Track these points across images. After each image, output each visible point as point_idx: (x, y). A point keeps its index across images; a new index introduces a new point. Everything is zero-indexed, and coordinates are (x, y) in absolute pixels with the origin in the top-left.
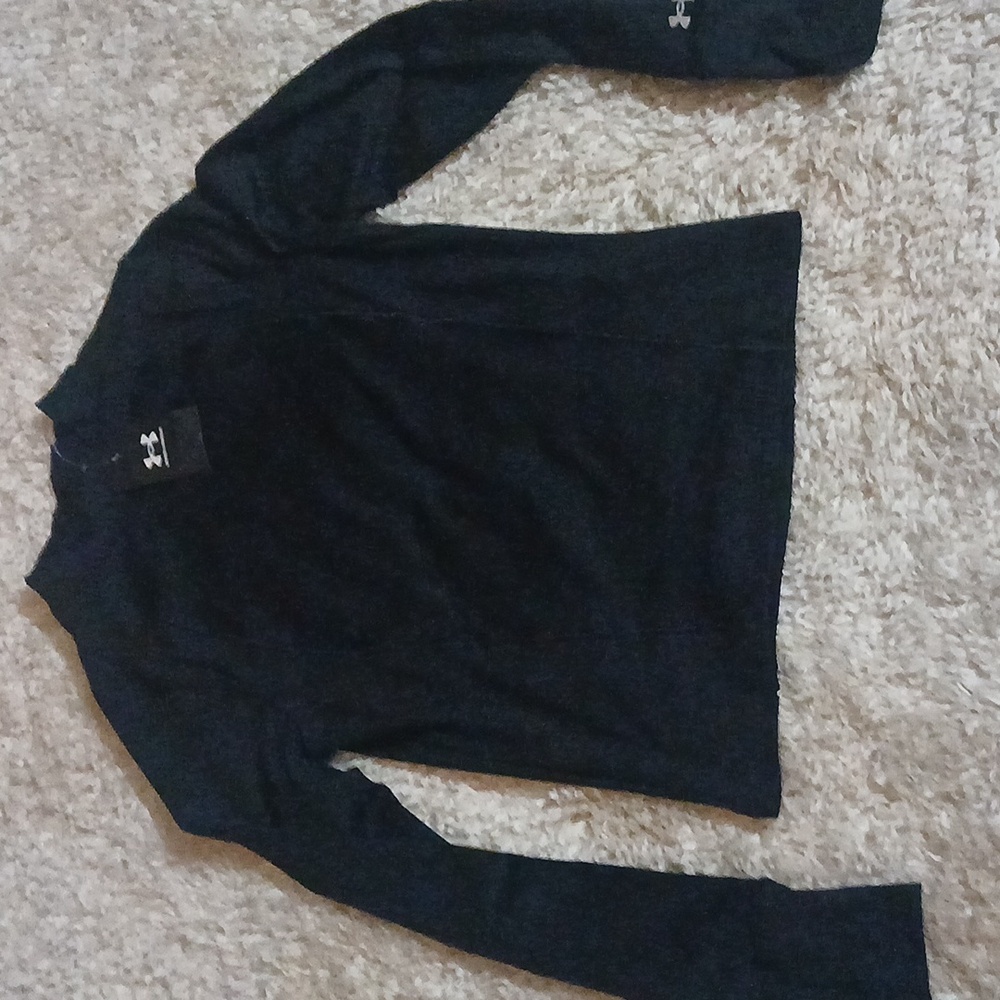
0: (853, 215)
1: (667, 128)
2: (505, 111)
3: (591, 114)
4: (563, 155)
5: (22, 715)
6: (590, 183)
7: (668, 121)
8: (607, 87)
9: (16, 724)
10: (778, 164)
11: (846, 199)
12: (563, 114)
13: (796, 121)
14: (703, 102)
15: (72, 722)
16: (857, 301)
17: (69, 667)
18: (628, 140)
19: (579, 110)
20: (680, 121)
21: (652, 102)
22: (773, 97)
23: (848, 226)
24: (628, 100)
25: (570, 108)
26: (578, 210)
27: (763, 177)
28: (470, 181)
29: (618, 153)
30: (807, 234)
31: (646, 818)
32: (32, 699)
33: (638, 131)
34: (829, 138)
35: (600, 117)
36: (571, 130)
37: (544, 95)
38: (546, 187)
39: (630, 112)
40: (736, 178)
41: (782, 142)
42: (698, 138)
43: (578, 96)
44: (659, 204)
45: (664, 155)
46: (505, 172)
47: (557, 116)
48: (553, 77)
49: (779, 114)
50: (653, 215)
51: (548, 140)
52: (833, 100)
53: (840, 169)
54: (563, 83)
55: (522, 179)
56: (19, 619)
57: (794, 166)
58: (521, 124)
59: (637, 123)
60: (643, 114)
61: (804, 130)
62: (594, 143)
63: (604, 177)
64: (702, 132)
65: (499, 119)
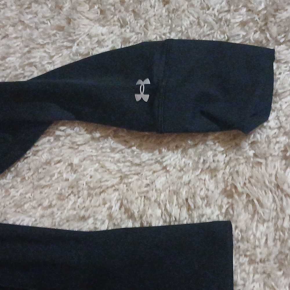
0: (264, 221)
1: (137, 161)
2: (33, 149)
3: (88, 150)
4: (72, 177)
6: (89, 195)
7: (138, 156)
8: (98, 135)
10: (211, 185)
11: (260, 211)
12: (70, 150)
13: (221, 158)
14: (159, 145)
16: (273, 280)
18: (112, 167)
19: (81, 148)
20: (146, 156)
21: (126, 143)
22: (204, 142)
23: (262, 228)
24: (111, 142)
25: (74, 147)
26: (82, 213)
27: (202, 193)
28: (13, 192)
29: (106, 176)
30: (236, 233)
33: (118, 161)
34: (244, 169)
35: (94, 153)
36: (76, 161)
37: (57, 138)
38: (61, 197)
39: (113, 150)
40: (184, 193)
41: (213, 171)
42: (158, 167)
43: (79, 139)
44: (135, 209)
45: (136, 177)
46: (35, 188)
47: (66, 152)
48: (62, 128)
49: (210, 153)
50: (131, 216)
51: (61, 166)
52: (246, 145)
53: (257, 192)
54: (69, 131)
55: (46, 190)
57: (222, 186)
58: (45, 156)
59: (117, 156)
60: (121, 151)
61: (227, 164)
62: (91, 169)
63: (98, 191)
64: (161, 163)
65: (29, 153)
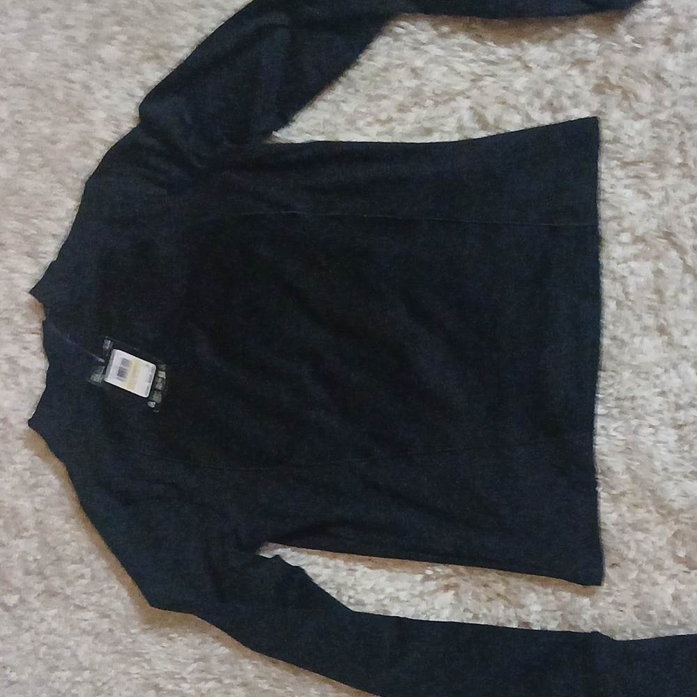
0: (642, 117)
1: (492, 58)
2: (368, 52)
3: (434, 50)
4: (413, 83)
5: (30, 522)
6: (437, 103)
7: (493, 53)
8: (445, 29)
9: (26, 529)
10: (580, 81)
11: (635, 105)
12: (413, 52)
13: (593, 47)
14: (521, 36)
15: (67, 526)
16: (647, 185)
17: (64, 486)
18: (462, 68)
19: (425, 48)
20: (503, 52)
21: (479, 38)
22: (573, 29)
23: (638, 125)
24: (462, 38)
25: (417, 47)
26: (428, 125)
27: (570, 92)
28: (345, 107)
29: (457, 79)
30: (606, 134)
31: (501, 588)
32: (38, 511)
33: (473, 61)
34: (619, 58)
35: (440, 52)
36: (419, 63)
37: (397, 37)
38: (402, 108)
39: (465, 47)
40: (548, 92)
41: (581, 63)
42: (517, 64)
43: (423, 37)
44: (490, 119)
45: (492, 79)
46: (370, 99)
47: (408, 53)
48: (403, 23)
49: (579, 42)
50: (485, 126)
51: (402, 73)
52: (621, 28)
53: (631, 83)
54: (412, 28)
55: (384, 103)
56: (25, 451)
57: (594, 81)
58: (380, 61)
59: (469, 55)
60: (472, 49)
61: (599, 53)
62: (437, 74)
63: (446, 97)
64: (519, 59)
65: (363, 58)
